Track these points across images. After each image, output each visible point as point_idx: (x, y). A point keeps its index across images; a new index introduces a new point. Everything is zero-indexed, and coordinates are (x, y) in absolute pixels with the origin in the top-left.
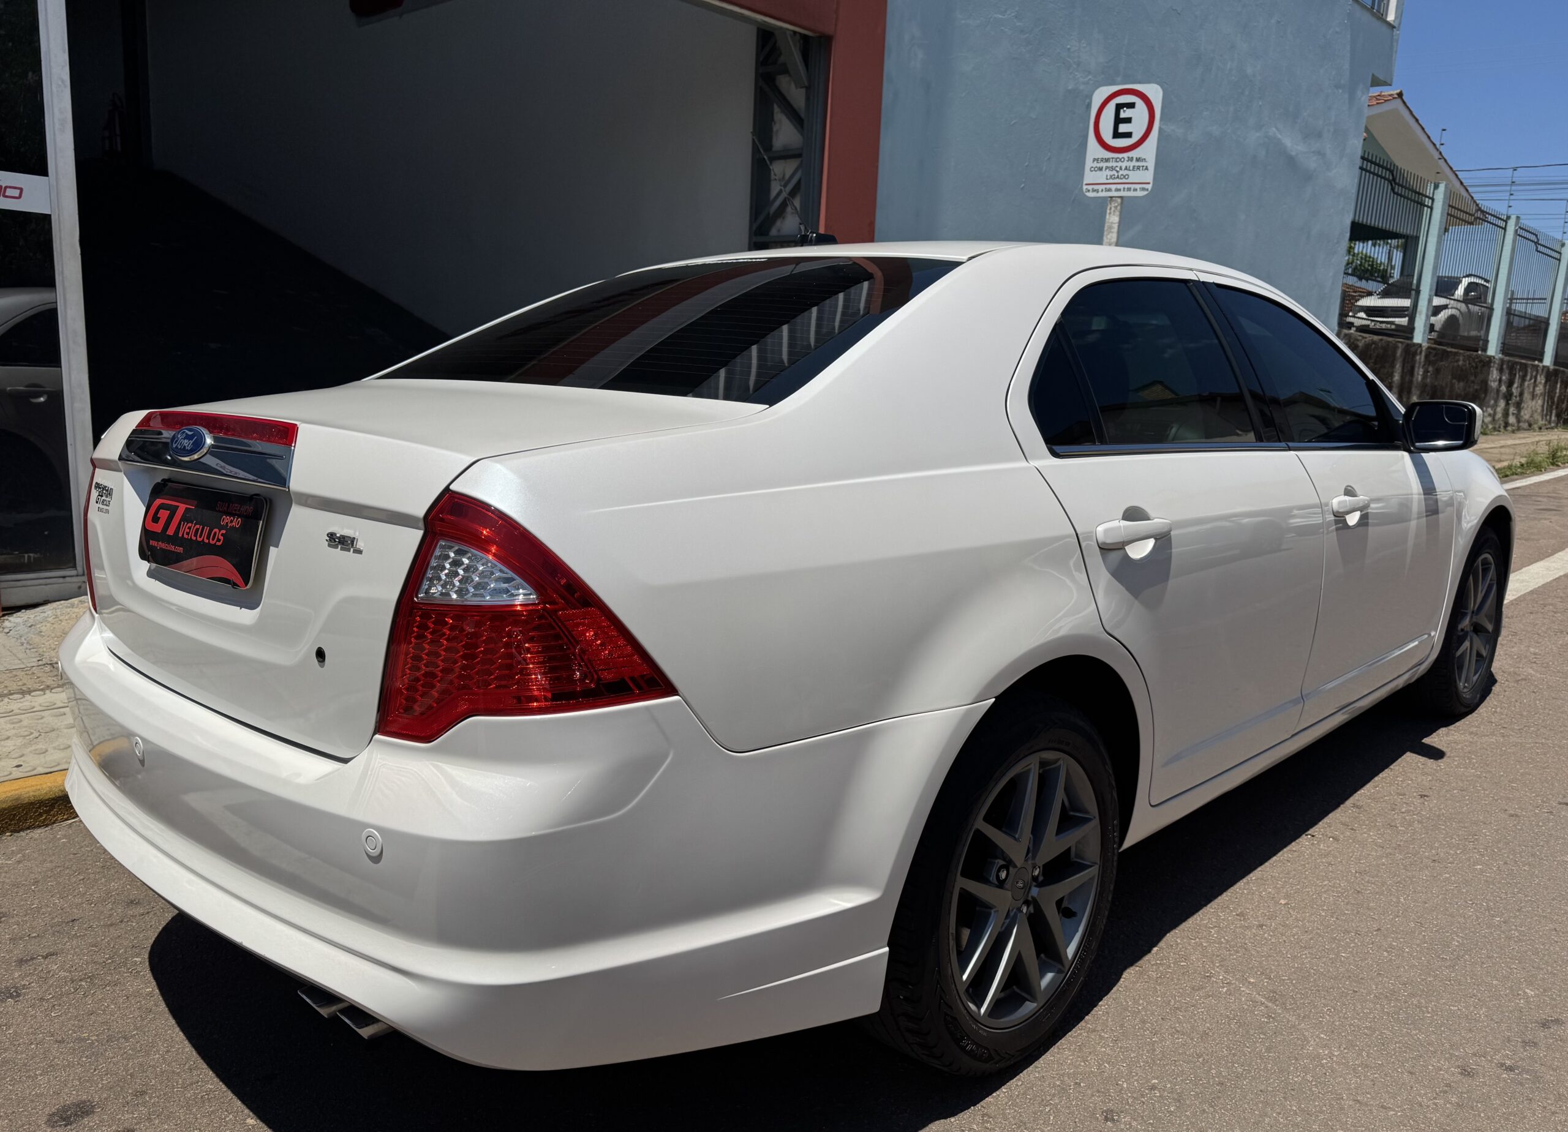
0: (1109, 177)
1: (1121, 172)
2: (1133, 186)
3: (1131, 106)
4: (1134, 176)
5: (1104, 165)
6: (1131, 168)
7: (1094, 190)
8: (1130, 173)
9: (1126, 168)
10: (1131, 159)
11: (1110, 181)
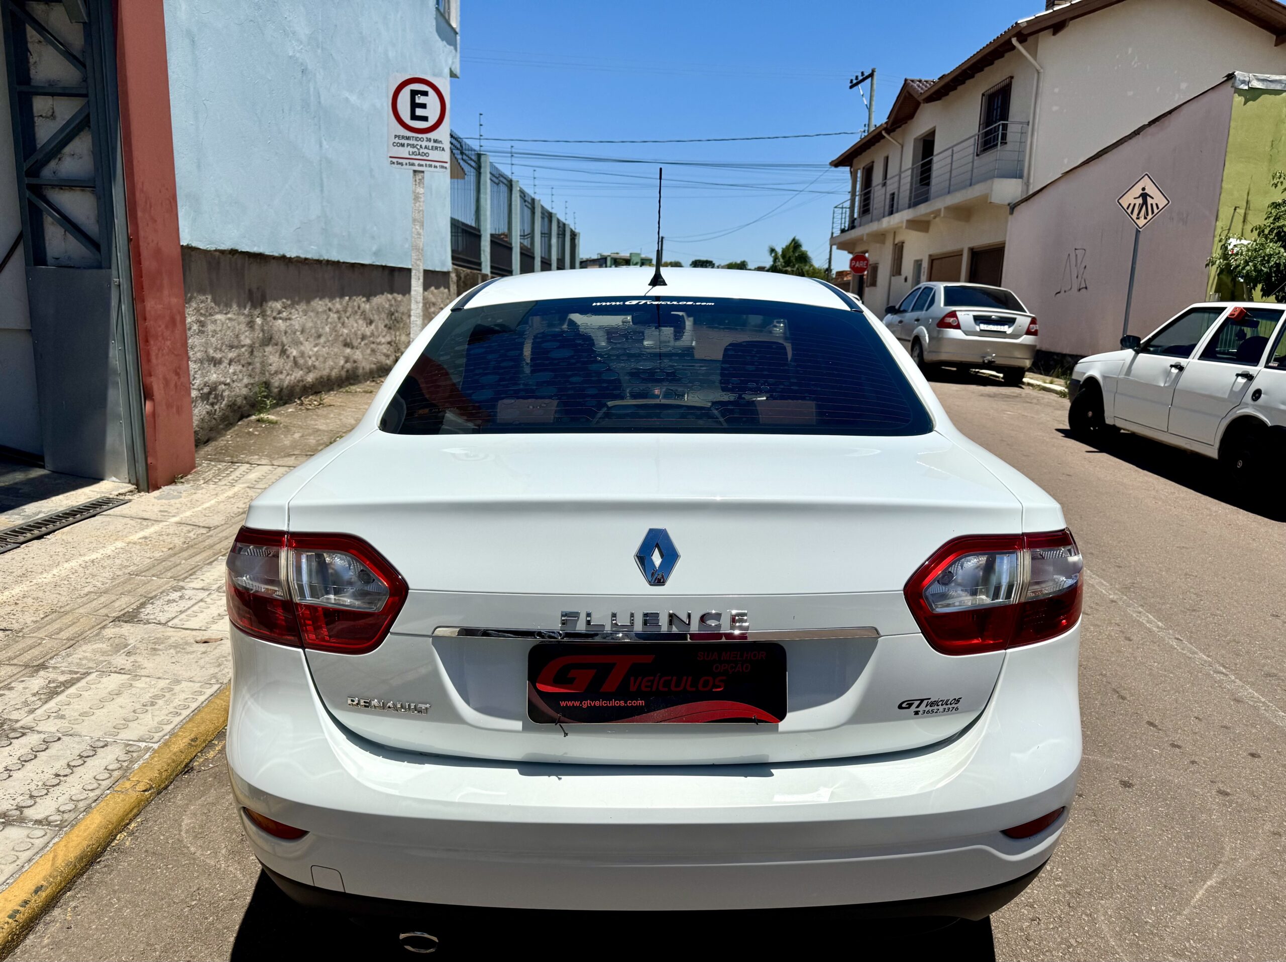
0: (411, 153)
1: (421, 151)
2: (433, 163)
3: (425, 94)
4: (434, 155)
5: (406, 142)
6: (430, 148)
7: (398, 163)
8: (430, 152)
9: (426, 147)
10: (429, 140)
11: (413, 157)
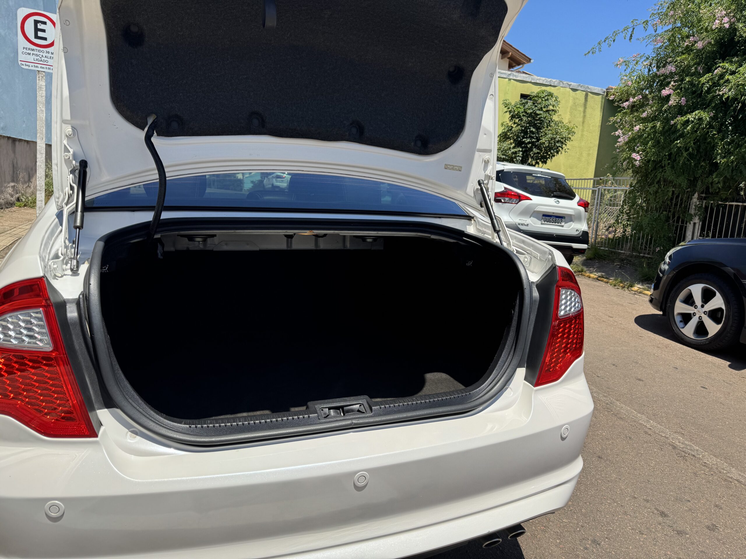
0: (35, 60)
1: (43, 59)
2: (51, 67)
3: (45, 23)
5: (32, 52)
6: (49, 57)
7: (26, 65)
8: (49, 60)
9: (46, 57)
10: (48, 52)
11: (37, 62)
